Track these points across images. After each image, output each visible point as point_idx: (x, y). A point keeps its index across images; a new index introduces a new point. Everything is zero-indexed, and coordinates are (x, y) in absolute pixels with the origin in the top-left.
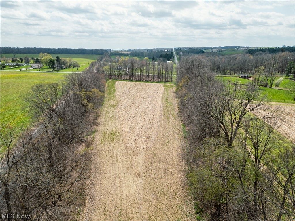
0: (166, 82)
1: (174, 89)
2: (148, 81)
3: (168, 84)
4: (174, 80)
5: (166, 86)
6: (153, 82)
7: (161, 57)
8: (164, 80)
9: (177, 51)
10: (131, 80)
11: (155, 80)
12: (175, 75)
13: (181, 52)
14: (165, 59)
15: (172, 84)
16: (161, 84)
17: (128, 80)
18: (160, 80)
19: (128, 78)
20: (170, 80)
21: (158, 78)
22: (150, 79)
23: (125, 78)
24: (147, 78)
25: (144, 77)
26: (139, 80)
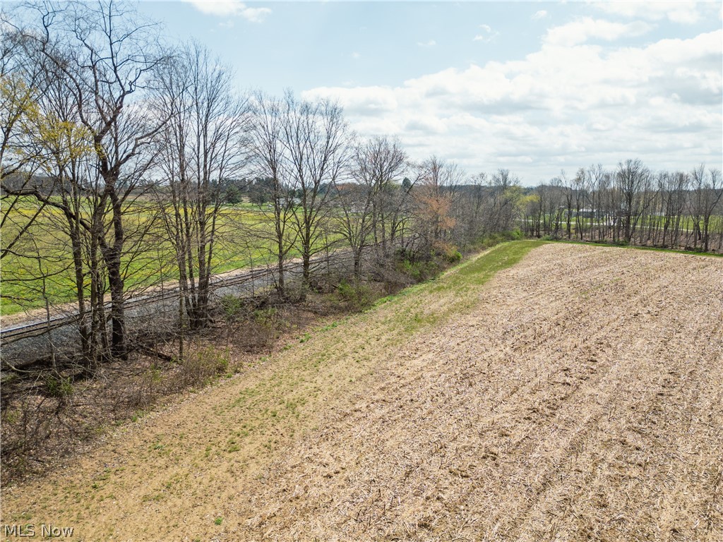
22: (712, 246)
23: (597, 238)
24: (695, 242)
25: (683, 237)
26: (655, 247)
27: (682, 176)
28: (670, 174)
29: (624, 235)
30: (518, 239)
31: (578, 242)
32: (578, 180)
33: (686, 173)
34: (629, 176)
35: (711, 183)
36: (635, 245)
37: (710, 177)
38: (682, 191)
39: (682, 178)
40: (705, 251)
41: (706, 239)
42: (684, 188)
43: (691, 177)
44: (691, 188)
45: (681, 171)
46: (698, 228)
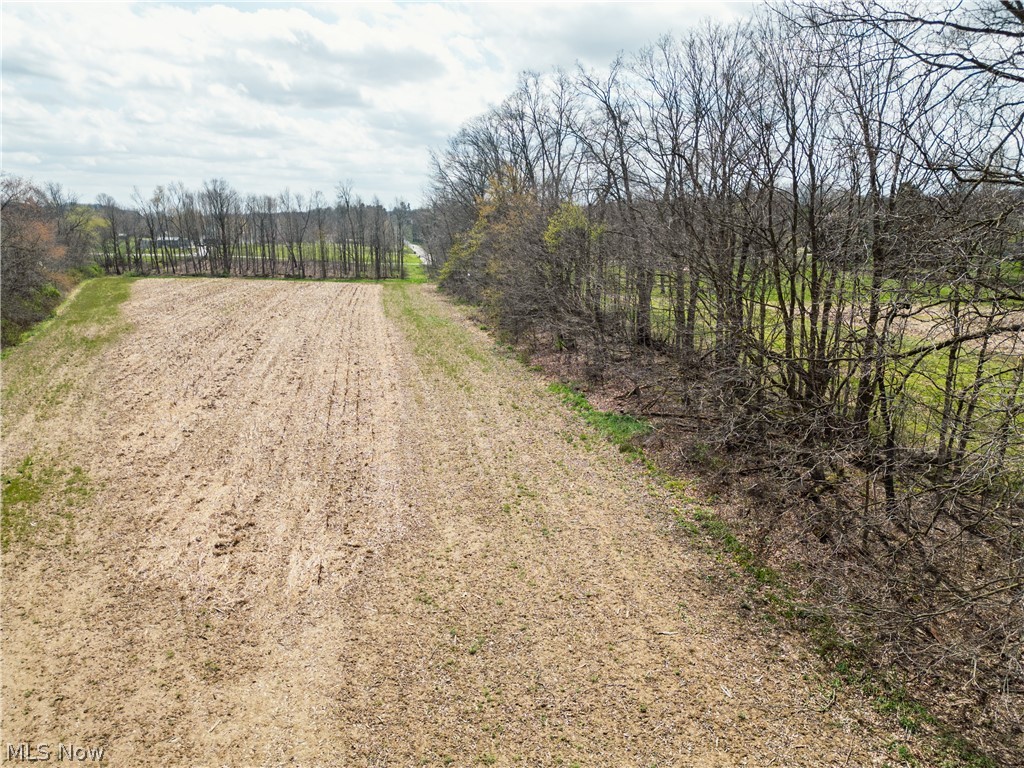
0: (379, 278)
2: (300, 278)
8: (370, 274)
20: (397, 274)
21: (345, 269)
22: (308, 272)
23: (192, 271)
24: (293, 269)
25: (280, 265)
26: (257, 276)
27: (269, 199)
28: (258, 197)
29: (222, 264)
30: (96, 276)
31: (172, 276)
32: (157, 201)
33: (273, 197)
34: (215, 197)
35: (297, 208)
36: (236, 276)
37: (295, 201)
38: (271, 215)
39: (270, 202)
40: (303, 277)
41: (302, 266)
42: (273, 212)
43: (279, 201)
44: (279, 211)
45: (268, 195)
46: (293, 257)
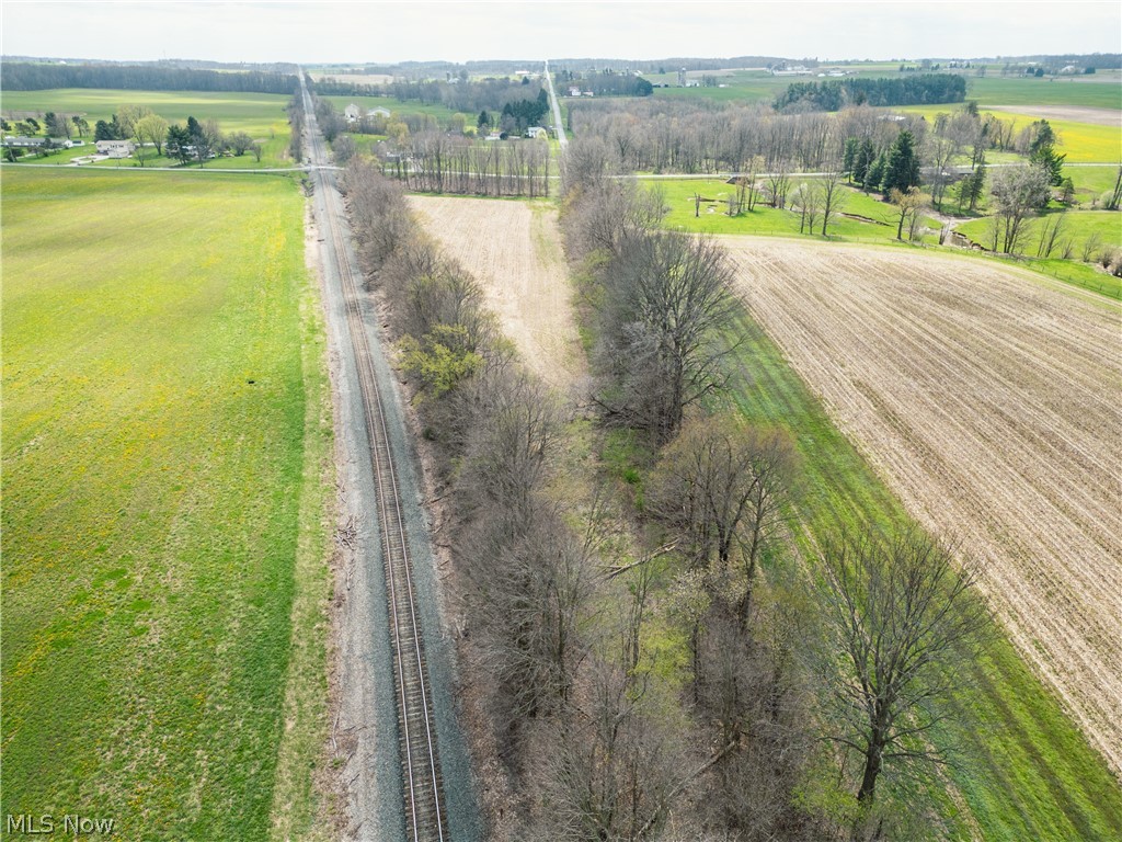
0: (532, 196)
1: (555, 214)
2: (485, 195)
3: (539, 203)
4: (554, 191)
5: (534, 207)
6: (498, 196)
7: (509, 112)
8: (527, 192)
9: (561, 83)
10: (439, 193)
11: (502, 192)
12: (554, 177)
13: (573, 85)
14: (523, 120)
15: (548, 203)
16: (521, 203)
17: (428, 192)
18: (515, 192)
19: (428, 187)
20: (543, 191)
21: (512, 186)
